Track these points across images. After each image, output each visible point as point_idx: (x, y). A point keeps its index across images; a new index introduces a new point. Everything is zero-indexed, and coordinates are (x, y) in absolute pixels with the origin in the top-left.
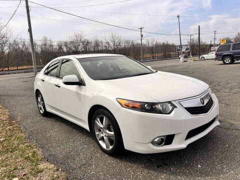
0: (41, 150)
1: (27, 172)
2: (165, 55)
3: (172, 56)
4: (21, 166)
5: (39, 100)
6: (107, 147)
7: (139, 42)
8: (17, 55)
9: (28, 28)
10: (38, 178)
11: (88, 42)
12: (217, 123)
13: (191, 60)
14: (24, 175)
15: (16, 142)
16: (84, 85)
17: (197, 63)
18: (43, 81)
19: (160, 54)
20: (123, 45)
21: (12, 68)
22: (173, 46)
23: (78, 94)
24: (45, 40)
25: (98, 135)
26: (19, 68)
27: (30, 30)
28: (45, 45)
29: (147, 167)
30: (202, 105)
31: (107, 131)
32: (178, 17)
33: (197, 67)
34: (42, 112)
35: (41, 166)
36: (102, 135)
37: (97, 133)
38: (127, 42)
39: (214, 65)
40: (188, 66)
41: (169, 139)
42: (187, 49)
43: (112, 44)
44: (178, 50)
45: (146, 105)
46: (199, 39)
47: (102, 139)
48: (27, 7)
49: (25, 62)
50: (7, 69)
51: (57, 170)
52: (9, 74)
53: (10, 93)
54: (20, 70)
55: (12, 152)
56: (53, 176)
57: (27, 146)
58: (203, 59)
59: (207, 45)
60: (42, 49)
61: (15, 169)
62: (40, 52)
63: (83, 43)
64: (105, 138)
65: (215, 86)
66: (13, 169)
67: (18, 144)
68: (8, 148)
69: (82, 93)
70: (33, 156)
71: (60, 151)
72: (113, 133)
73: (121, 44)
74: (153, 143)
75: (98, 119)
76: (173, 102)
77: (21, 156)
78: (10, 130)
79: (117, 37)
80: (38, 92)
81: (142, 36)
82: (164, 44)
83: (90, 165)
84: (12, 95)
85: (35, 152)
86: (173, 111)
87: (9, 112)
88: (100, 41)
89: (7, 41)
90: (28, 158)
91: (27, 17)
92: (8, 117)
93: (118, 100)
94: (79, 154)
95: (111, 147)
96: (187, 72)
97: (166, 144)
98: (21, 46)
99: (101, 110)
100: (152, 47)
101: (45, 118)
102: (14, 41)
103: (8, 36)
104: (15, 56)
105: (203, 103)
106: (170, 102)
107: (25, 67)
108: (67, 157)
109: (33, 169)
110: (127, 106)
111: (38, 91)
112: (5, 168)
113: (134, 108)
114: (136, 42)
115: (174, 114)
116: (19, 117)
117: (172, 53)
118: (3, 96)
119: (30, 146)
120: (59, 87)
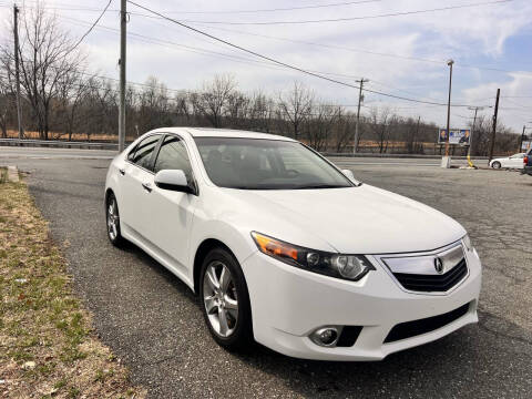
0: (91, 314)
1: (54, 353)
2: (410, 146)
3: (426, 151)
4: (46, 339)
5: (111, 212)
6: (222, 330)
7: (355, 111)
8: (91, 110)
9: (119, 57)
10: (73, 370)
11: (241, 98)
12: (471, 318)
13: (467, 165)
14: (48, 359)
15: (48, 291)
16: (197, 194)
17: (479, 174)
18: (123, 173)
19: (398, 144)
20: (316, 114)
21: (78, 136)
22: (433, 129)
23: (182, 211)
24: (152, 84)
25: (209, 301)
26: (93, 137)
27: (122, 62)
28: (151, 95)
29: (295, 387)
30: (436, 273)
31: (226, 297)
32: (450, 64)
33: (476, 183)
34: (113, 237)
35: (85, 347)
36: (215, 304)
37: (207, 298)
38: (327, 108)
39: (517, 184)
40: (457, 180)
41: (348, 335)
42: (463, 139)
43: (291, 109)
44: (442, 140)
45: (309, 255)
46: (495, 121)
47: (215, 311)
48: (124, 13)
49: (106, 127)
50: (67, 136)
51: (114, 360)
52: (70, 147)
53: (61, 188)
54: (92, 141)
55: (36, 309)
56: (101, 371)
57: (69, 303)
58: (497, 165)
59: (514, 136)
60: (144, 102)
61: (33, 344)
62: (138, 109)
63: (231, 99)
64: (220, 310)
65: (504, 233)
66: (29, 342)
67: (51, 295)
68: (31, 299)
69: (190, 209)
70: (74, 324)
71: (129, 322)
72: (235, 303)
73: (313, 111)
74: (312, 336)
75: (213, 269)
76: (369, 257)
77: (52, 320)
78: (43, 264)
79: (305, 94)
80: (110, 196)
81: (361, 98)
82: (410, 120)
83: (181, 362)
84: (63, 193)
85: (79, 317)
86: (366, 277)
87: (51, 227)
88: (267, 99)
89: (75, 79)
90: (63, 327)
91: (120, 33)
92: (45, 237)
93: (255, 235)
94: (164, 336)
95: (229, 332)
96: (447, 192)
97: (340, 344)
98: (102, 93)
99: (220, 251)
100: (383, 126)
101: (117, 250)
102: (91, 81)
103: (80, 68)
104: (87, 113)
105: (440, 269)
106: (362, 256)
107: (105, 137)
108: (139, 337)
109: (66, 350)
110: (270, 251)
111: (110, 192)
112: (15, 339)
113: (282, 257)
114: (346, 111)
115: (367, 283)
116: (67, 241)
117: (426, 144)
118: (47, 192)
119: (73, 302)
120: (150, 190)
